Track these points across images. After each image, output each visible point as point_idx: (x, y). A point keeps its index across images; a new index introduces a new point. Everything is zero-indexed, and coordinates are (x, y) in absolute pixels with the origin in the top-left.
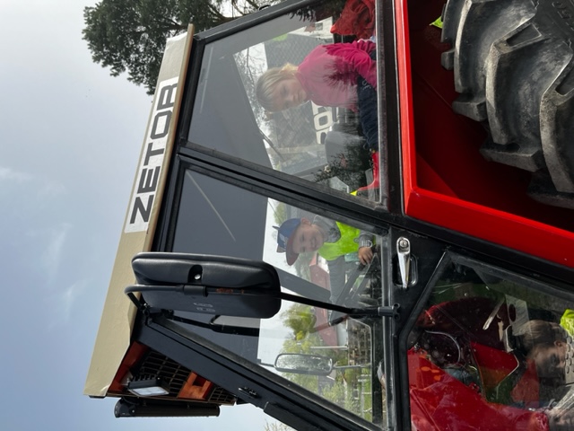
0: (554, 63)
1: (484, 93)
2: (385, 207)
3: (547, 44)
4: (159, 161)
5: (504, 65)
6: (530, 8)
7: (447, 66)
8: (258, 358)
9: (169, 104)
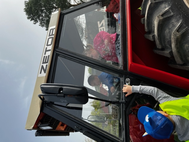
0: (176, 22)
1: (154, 32)
2: (122, 69)
3: (174, 16)
4: (49, 53)
5: (160, 23)
6: (169, 5)
7: (143, 23)
8: (82, 117)
9: (52, 35)
